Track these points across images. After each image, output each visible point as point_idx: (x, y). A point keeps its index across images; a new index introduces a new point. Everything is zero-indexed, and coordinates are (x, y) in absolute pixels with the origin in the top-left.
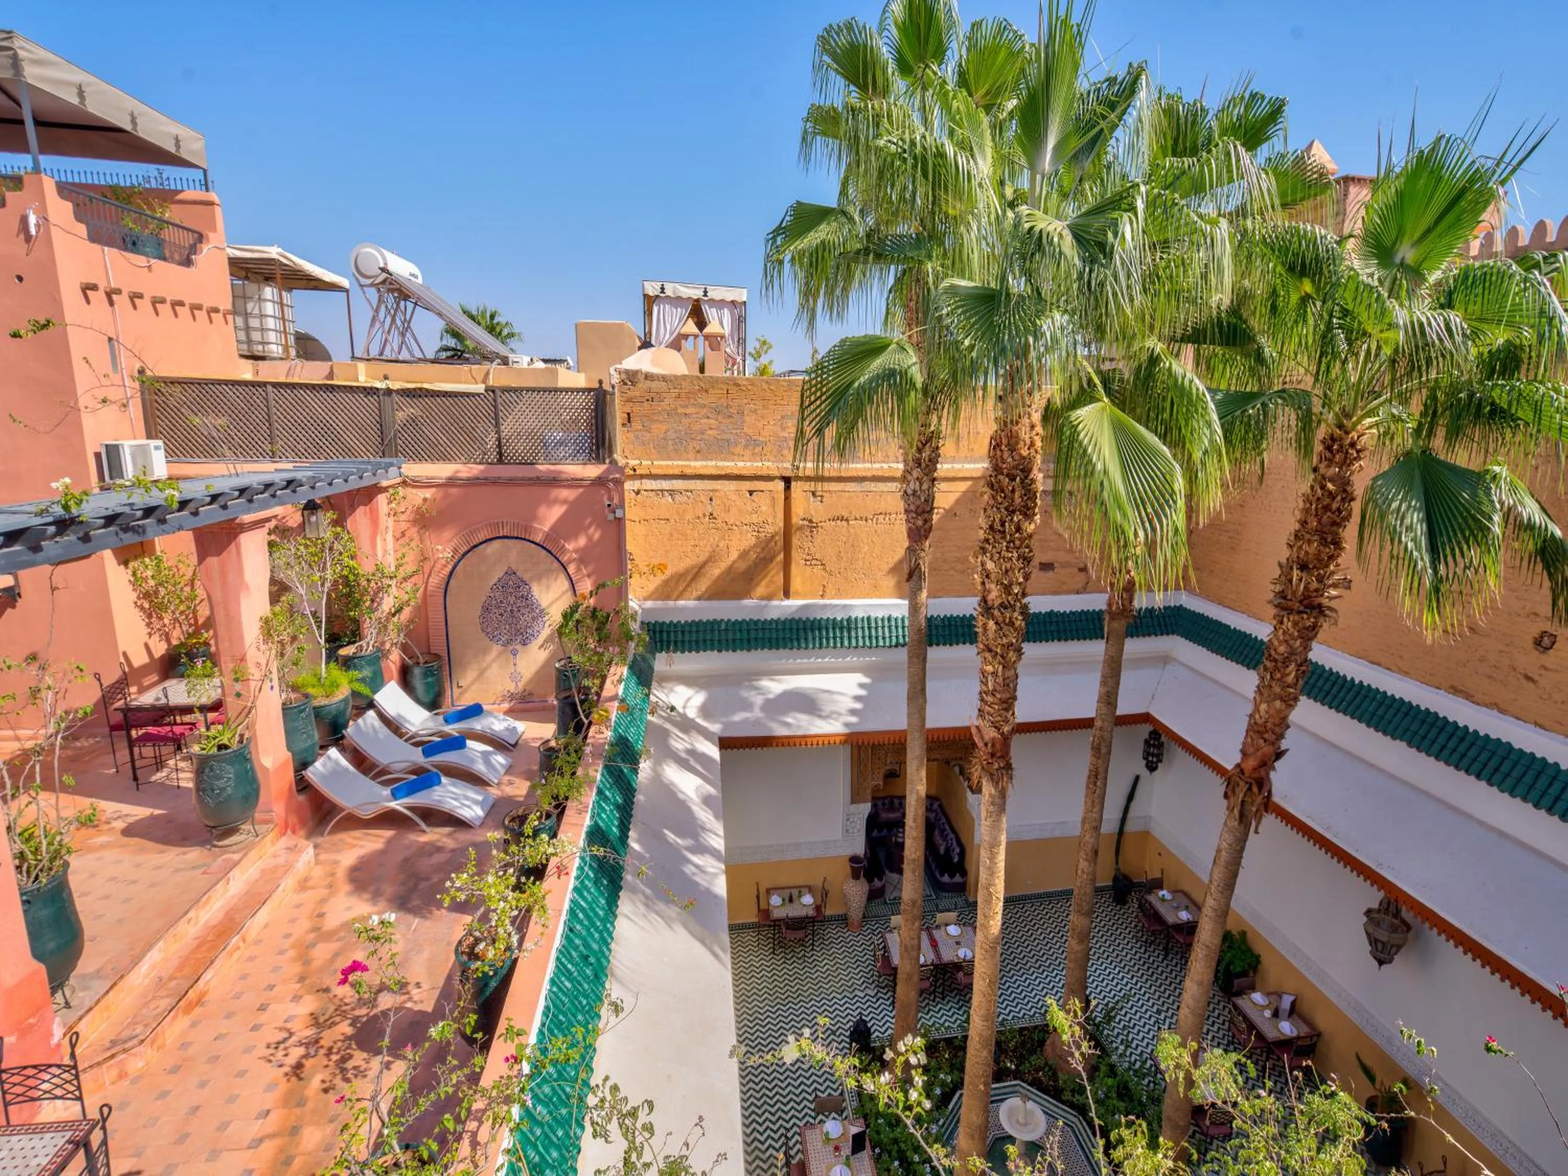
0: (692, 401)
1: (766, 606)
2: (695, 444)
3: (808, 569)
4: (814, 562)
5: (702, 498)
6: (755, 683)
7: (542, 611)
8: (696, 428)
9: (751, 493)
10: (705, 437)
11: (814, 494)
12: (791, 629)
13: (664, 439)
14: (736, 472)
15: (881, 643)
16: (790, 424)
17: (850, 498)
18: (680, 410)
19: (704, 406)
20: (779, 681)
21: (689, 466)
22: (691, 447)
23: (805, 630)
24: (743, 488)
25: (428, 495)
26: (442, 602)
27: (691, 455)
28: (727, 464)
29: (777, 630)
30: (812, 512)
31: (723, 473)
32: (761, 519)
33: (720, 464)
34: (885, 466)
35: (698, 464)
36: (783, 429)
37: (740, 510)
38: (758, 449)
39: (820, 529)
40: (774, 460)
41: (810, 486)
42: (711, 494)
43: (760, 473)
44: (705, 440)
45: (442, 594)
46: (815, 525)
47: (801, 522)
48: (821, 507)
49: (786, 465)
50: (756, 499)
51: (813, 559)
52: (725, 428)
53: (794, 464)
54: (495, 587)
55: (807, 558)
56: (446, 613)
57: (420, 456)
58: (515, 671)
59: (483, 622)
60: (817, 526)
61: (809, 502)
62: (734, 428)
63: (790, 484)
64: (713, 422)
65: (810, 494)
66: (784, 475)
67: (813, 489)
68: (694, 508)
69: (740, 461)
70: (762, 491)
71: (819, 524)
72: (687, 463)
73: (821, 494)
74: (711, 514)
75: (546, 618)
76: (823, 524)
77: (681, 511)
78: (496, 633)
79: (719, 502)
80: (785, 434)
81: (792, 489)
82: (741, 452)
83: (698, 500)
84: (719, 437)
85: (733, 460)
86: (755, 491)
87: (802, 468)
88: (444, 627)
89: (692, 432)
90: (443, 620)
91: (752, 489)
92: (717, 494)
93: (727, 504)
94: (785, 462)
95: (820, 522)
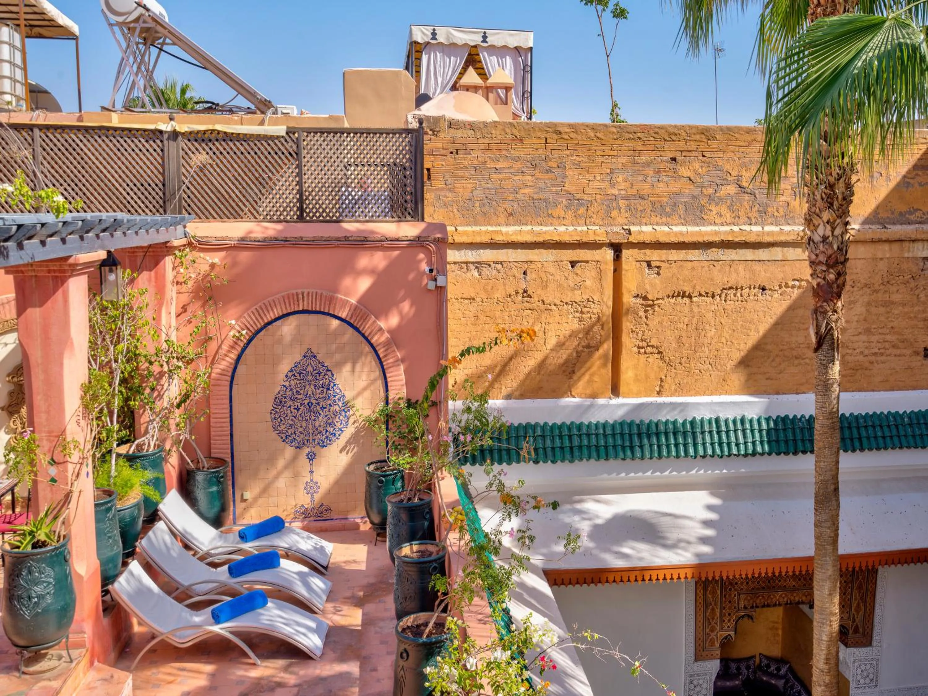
0: (504, 152)
1: (591, 406)
2: (507, 205)
3: (643, 357)
4: (649, 350)
5: (515, 271)
6: (578, 506)
7: (346, 404)
8: (509, 185)
9: (573, 264)
10: (519, 196)
11: (649, 265)
12: (622, 435)
13: (470, 200)
14: (557, 238)
15: (735, 451)
16: (620, 179)
17: (693, 268)
18: (490, 165)
19: (518, 159)
20: (606, 502)
21: (500, 233)
22: (501, 209)
23: (639, 435)
24: (565, 258)
25: (216, 260)
26: (228, 393)
27: (502, 220)
28: (545, 229)
29: (605, 436)
30: (648, 287)
31: (541, 239)
32: (586, 297)
33: (537, 228)
34: (736, 228)
35: (511, 229)
36: (612, 185)
37: (560, 286)
38: (582, 210)
39: (656, 308)
40: (601, 223)
41: (645, 255)
42: (526, 266)
43: (585, 239)
44: (518, 200)
45: (228, 383)
46: (651, 303)
47: (633, 300)
48: (657, 280)
49: (615, 229)
50: (579, 272)
51: (648, 346)
52: (543, 186)
53: (625, 227)
54: (290, 374)
55: (641, 344)
56: (231, 407)
57: (207, 213)
58: (312, 480)
59: (275, 418)
60: (654, 305)
61: (643, 276)
62: (553, 186)
63: (621, 251)
64: (529, 178)
65: (645, 264)
66: (613, 241)
67: (648, 259)
68: (504, 285)
69: (560, 225)
70: (587, 262)
71: (656, 302)
72: (498, 228)
73: (658, 264)
74: (525, 291)
75: (351, 412)
76: (660, 301)
77: (490, 288)
78: (289, 431)
79: (534, 276)
80: (615, 192)
81: (623, 259)
82: (562, 214)
83: (509, 273)
84: (535, 196)
85: (551, 224)
86: (578, 262)
87: (635, 232)
88: (229, 424)
89: (503, 191)
90: (228, 415)
91: (575, 259)
92: (533, 266)
93: (545, 279)
94: (615, 225)
95: (657, 299)
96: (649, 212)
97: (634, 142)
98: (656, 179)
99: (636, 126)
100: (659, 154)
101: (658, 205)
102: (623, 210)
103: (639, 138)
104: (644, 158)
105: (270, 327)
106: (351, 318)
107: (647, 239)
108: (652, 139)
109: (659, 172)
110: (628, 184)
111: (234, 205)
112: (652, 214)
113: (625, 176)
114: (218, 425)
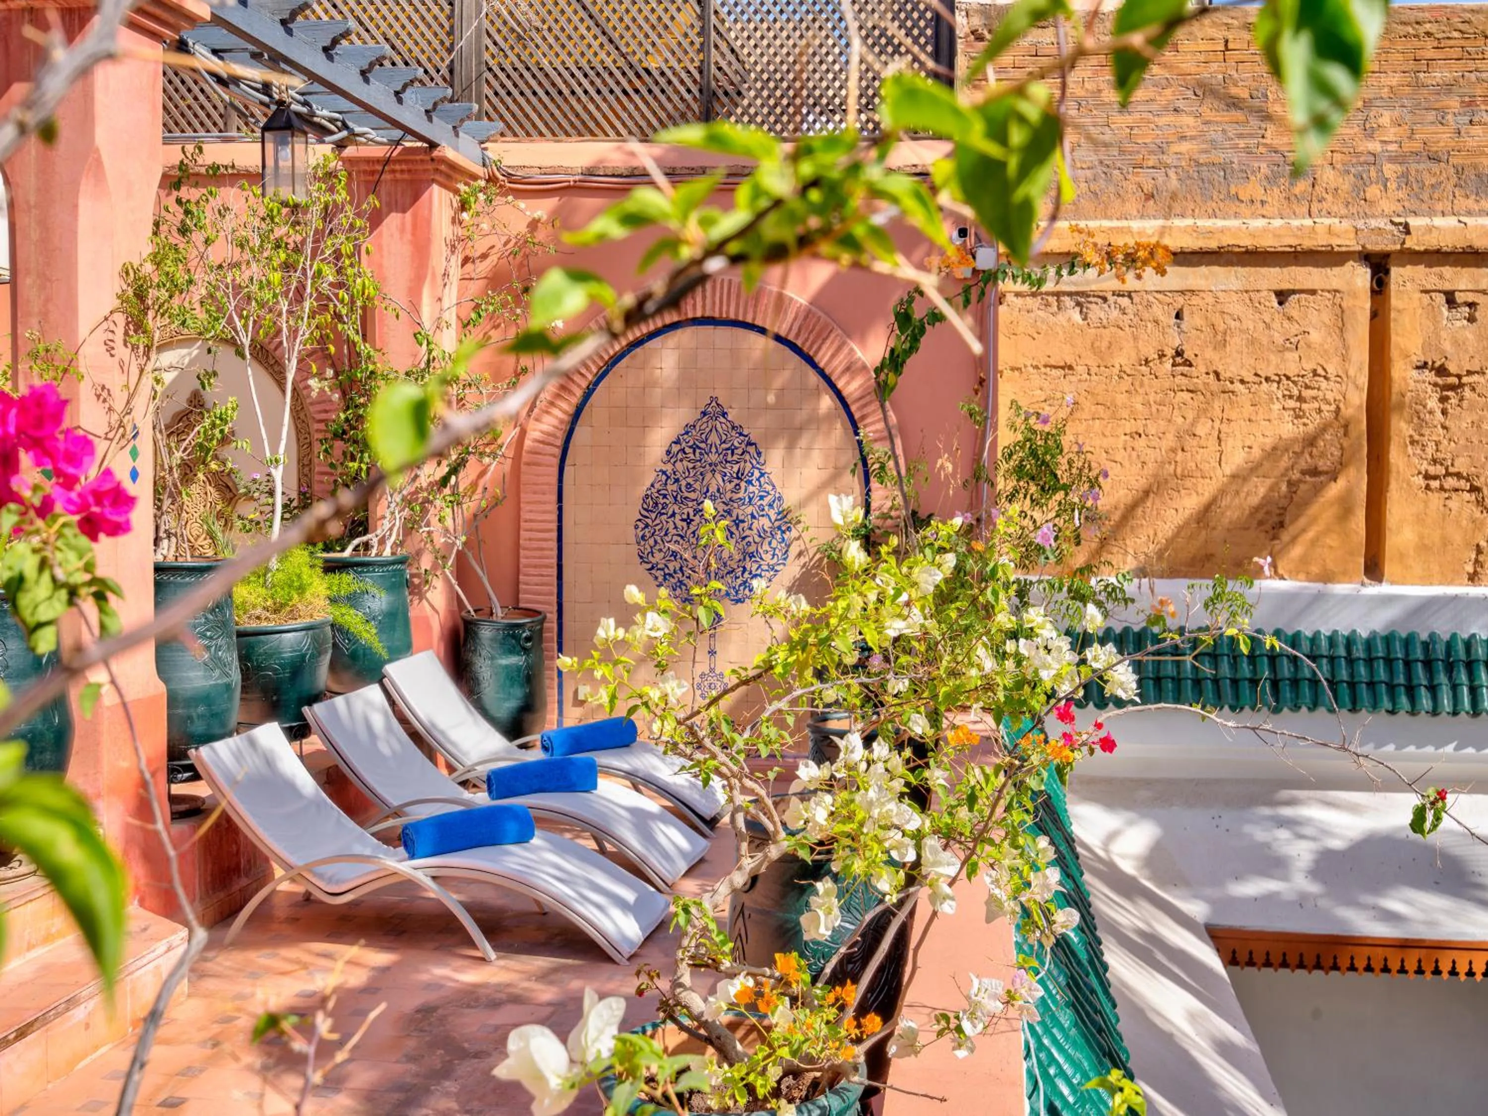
1: (1319, 597)
2: (1145, 179)
3: (1436, 499)
4: (1451, 482)
5: (1157, 311)
6: (1287, 812)
7: (784, 514)
8: (1146, 136)
9: (1282, 296)
10: (1168, 159)
11: (1451, 300)
12: (1389, 662)
14: (1247, 242)
16: (1385, 120)
18: (1109, 96)
21: (1129, 230)
22: (1131, 187)
23: (1428, 664)
24: (1264, 285)
25: (538, 214)
26: (554, 480)
27: (1132, 206)
28: (1220, 223)
29: (1351, 661)
30: (1447, 346)
31: (1213, 245)
32: (1309, 366)
33: (1205, 223)
35: (1149, 224)
36: (1369, 133)
37: (1252, 341)
38: (1301, 187)
39: (1467, 392)
40: (1344, 211)
41: (1441, 277)
42: (1181, 300)
43: (1307, 244)
44: (1167, 166)
45: (556, 461)
46: (1455, 380)
47: (1415, 373)
48: (1469, 333)
49: (1373, 223)
50: (1295, 313)
51: (1448, 474)
52: (1219, 137)
53: (1397, 220)
54: (675, 448)
55: (1432, 470)
56: (560, 509)
57: (528, 126)
58: (712, 670)
59: (643, 537)
60: (1461, 385)
61: (1435, 321)
62: (1240, 136)
63: (1387, 272)
64: (1189, 120)
65: (1441, 299)
66: (1369, 247)
67: (1448, 287)
68: (1135, 338)
69: (1254, 216)
70: (1313, 292)
71: (1465, 380)
72: (1123, 223)
73: (1471, 297)
74: (1179, 353)
75: (794, 533)
76: (1475, 378)
77: (1105, 344)
78: (671, 566)
79: (1198, 321)
80: (1374, 146)
81: (1393, 287)
82: (1259, 194)
83: (1146, 315)
84: (1203, 158)
85: (1236, 215)
86: (1294, 292)
87: (1418, 228)
88: (554, 545)
89: (1136, 148)
90: (554, 526)
91: (1285, 286)
92: (1195, 300)
93: (1221, 327)
94: (1374, 216)
95: (1470, 373)
96: (1450, 188)
97: (1416, 43)
98: (1466, 119)
99: (1421, 9)
100: (1472, 65)
101: (1470, 174)
102: (1392, 185)
103: (1428, 34)
104: (1439, 75)
105: (638, 350)
106: (797, 335)
107: (1447, 243)
108: (1456, 34)
109: (1471, 104)
110: (1404, 131)
111: (578, 108)
112: (1457, 191)
113: (1396, 113)
114: (535, 544)
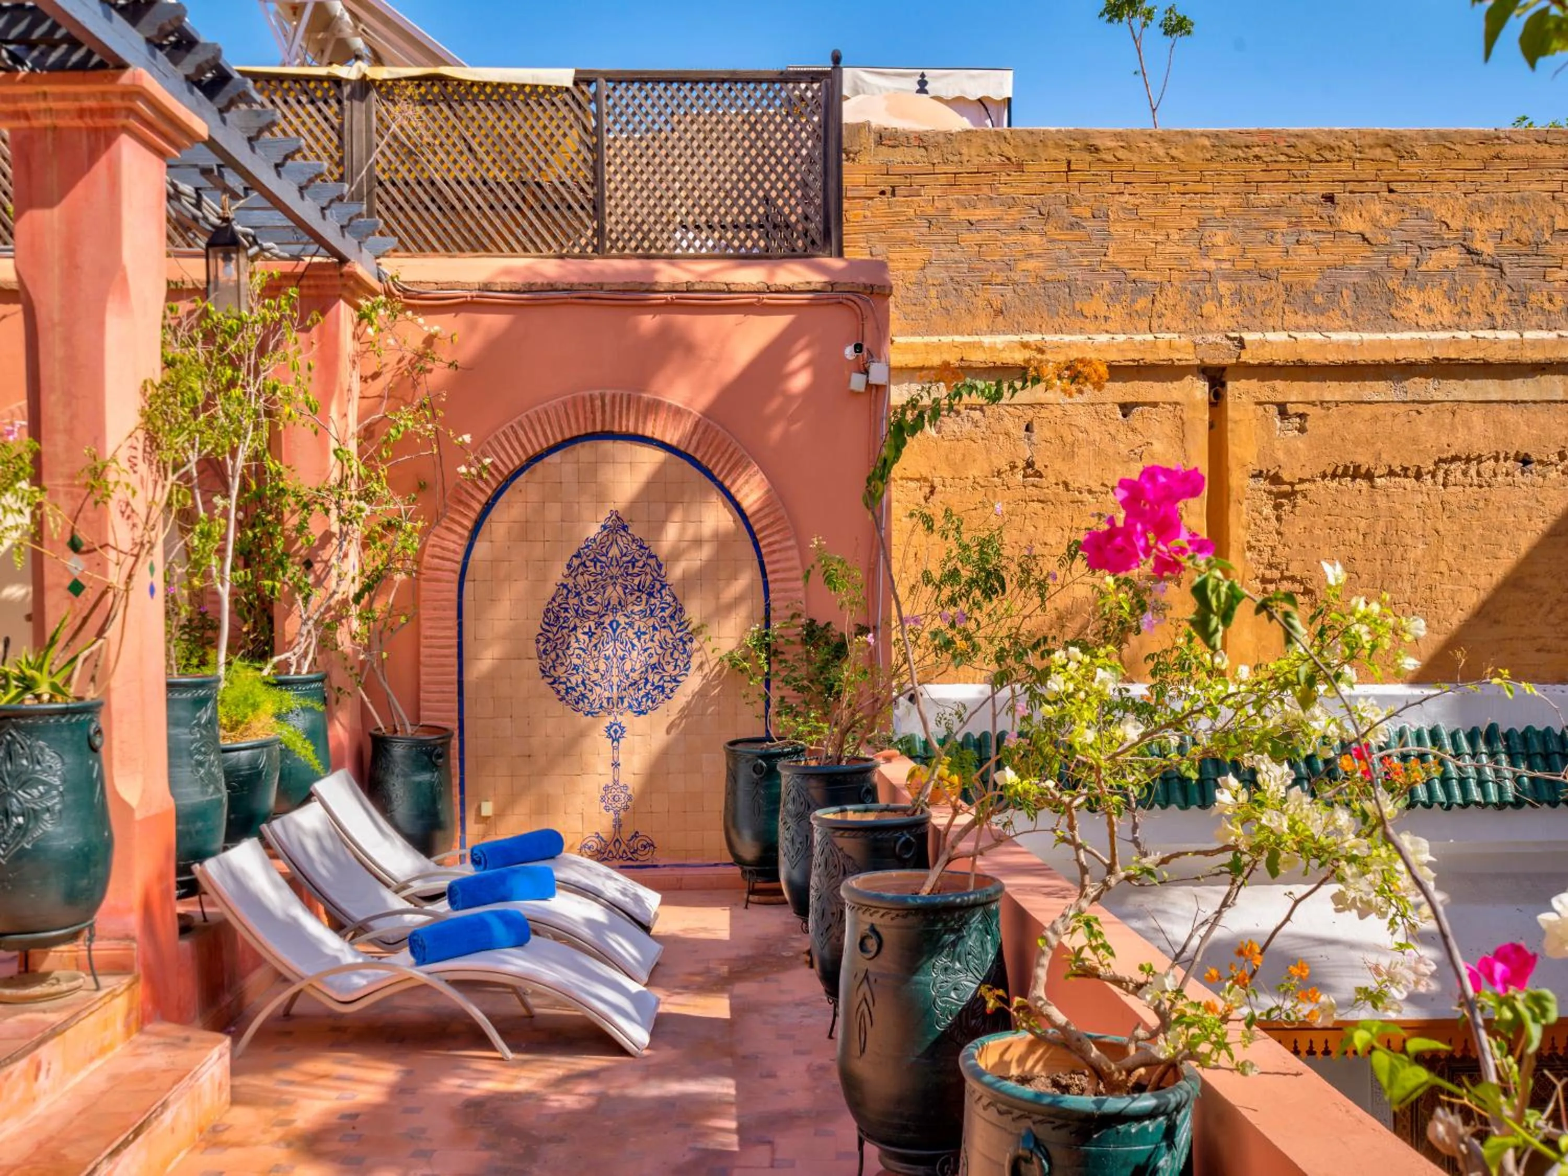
0: (986, 189)
2: (993, 293)
4: (1286, 585)
5: (1009, 423)
7: (685, 626)
8: (994, 253)
9: (1126, 408)
10: (1015, 276)
11: (1283, 411)
13: (919, 284)
16: (1219, 239)
17: (1375, 418)
18: (959, 214)
19: (1013, 203)
21: (980, 345)
22: (981, 303)
24: (1109, 398)
26: (454, 596)
27: (982, 322)
28: (1067, 338)
30: (1281, 455)
33: (1052, 338)
34: (1464, 335)
35: (1000, 340)
36: (1204, 252)
37: (1099, 453)
38: (1142, 303)
39: (1300, 500)
40: (1182, 327)
41: (1274, 389)
42: (1030, 413)
43: (1150, 358)
44: (1015, 283)
45: (456, 577)
46: (1287, 488)
47: (1251, 481)
48: (1300, 443)
49: (1211, 338)
50: (1138, 425)
51: (1283, 578)
52: (1063, 254)
53: (1232, 335)
54: (576, 562)
55: (1269, 574)
56: (460, 625)
57: (420, 240)
58: (616, 782)
59: (545, 651)
60: (1294, 493)
61: (1270, 432)
62: (1083, 254)
63: (1223, 385)
64: (1035, 238)
65: (1274, 410)
66: (1208, 361)
67: (1280, 398)
68: (988, 451)
69: (1099, 331)
70: (1155, 405)
71: (1297, 487)
72: (976, 338)
73: (1301, 409)
74: (1030, 464)
75: (695, 645)
76: (1306, 486)
77: (959, 457)
78: (573, 679)
79: (1048, 434)
80: (1209, 264)
81: (1229, 399)
82: (1102, 310)
83: (997, 428)
84: (1048, 275)
85: (1082, 331)
86: (1137, 404)
87: (1253, 342)
88: (455, 661)
89: (984, 265)
90: (455, 642)
91: (1129, 399)
92: (1044, 413)
93: (1069, 439)
94: (1210, 331)
95: (1302, 481)
96: (1280, 304)
97: (1245, 164)
98: (1294, 239)
99: (1249, 133)
100: (1298, 187)
101: (1298, 290)
102: (1226, 302)
103: (1257, 157)
104: (1268, 196)
105: (538, 465)
106: (697, 449)
107: (1280, 357)
108: (1283, 158)
109: (1296, 224)
110: (1236, 250)
111: (472, 224)
112: (1286, 307)
113: (1229, 233)
114: (435, 661)
